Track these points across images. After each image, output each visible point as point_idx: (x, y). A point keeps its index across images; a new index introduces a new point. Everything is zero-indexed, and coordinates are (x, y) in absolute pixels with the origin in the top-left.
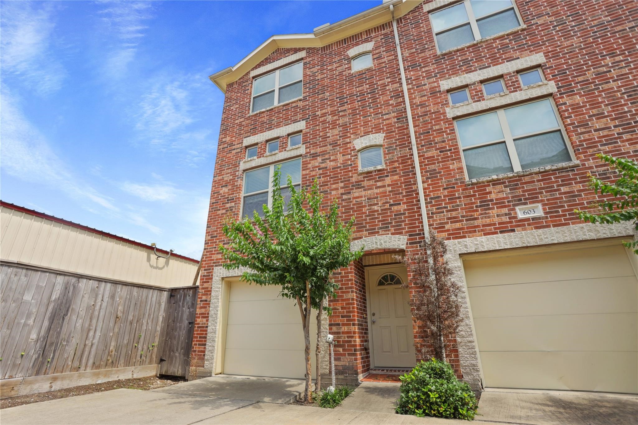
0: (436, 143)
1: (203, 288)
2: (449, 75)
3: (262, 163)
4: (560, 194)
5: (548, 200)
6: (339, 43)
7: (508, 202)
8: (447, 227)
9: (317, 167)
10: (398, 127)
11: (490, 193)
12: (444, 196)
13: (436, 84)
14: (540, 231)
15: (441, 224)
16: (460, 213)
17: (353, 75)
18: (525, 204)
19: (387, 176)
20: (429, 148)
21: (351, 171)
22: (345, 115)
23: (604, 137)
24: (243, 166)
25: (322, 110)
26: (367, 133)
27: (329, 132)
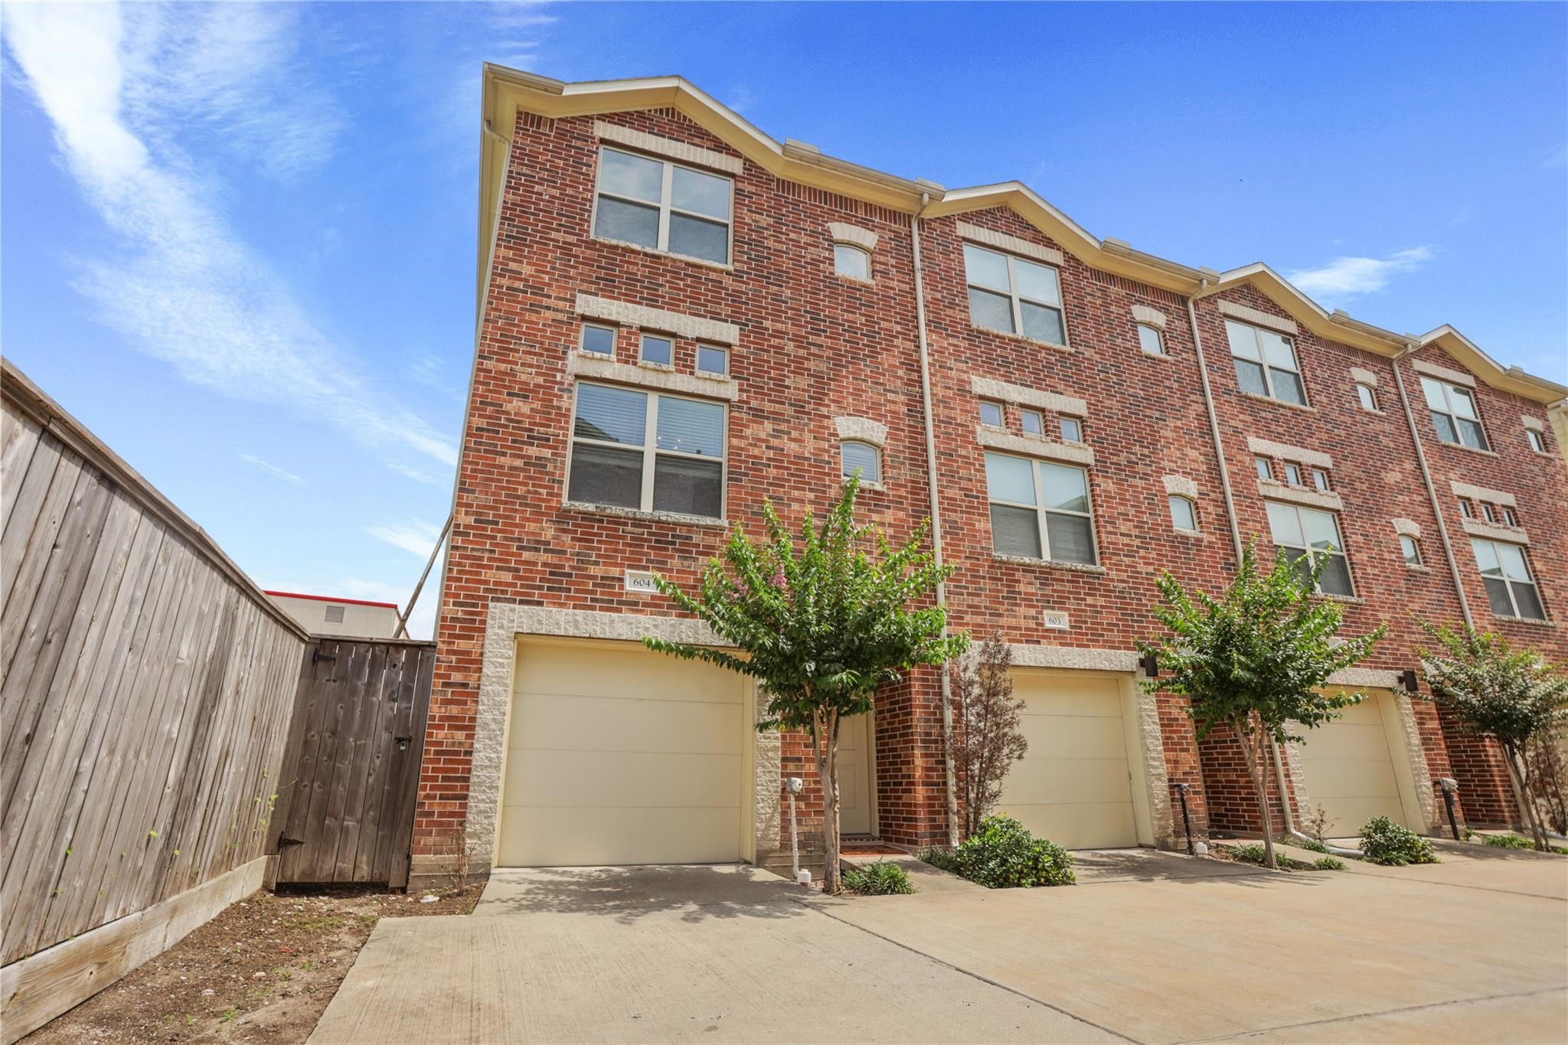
0: (960, 478)
1: (449, 652)
2: (984, 372)
3: (632, 380)
4: (1086, 605)
5: (1075, 610)
6: (814, 192)
7: (1037, 601)
8: (968, 618)
9: (763, 441)
10: (909, 426)
11: (1019, 581)
12: (966, 569)
13: (965, 377)
14: (1065, 649)
15: (959, 611)
16: (982, 601)
17: (837, 279)
18: (1053, 608)
19: (888, 507)
20: (950, 482)
21: (829, 475)
22: (822, 357)
23: (1127, 545)
24: (574, 363)
25: (776, 321)
26: (858, 413)
27: (789, 377)
